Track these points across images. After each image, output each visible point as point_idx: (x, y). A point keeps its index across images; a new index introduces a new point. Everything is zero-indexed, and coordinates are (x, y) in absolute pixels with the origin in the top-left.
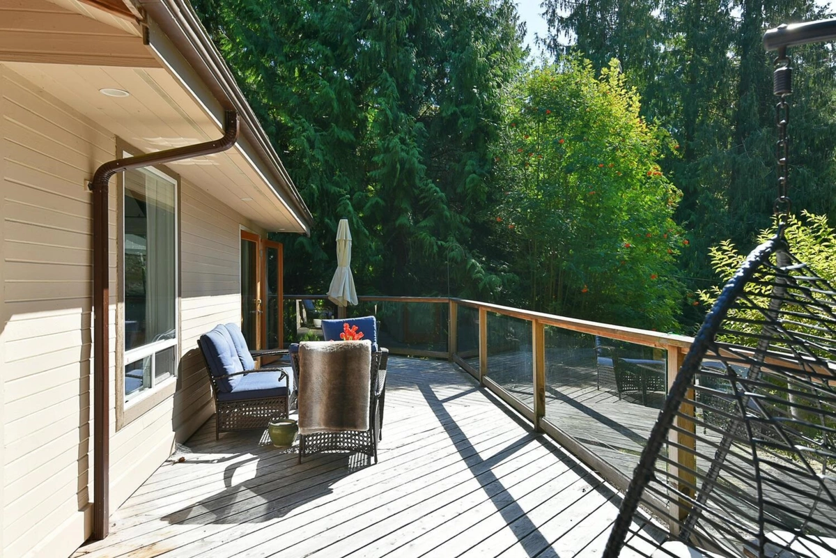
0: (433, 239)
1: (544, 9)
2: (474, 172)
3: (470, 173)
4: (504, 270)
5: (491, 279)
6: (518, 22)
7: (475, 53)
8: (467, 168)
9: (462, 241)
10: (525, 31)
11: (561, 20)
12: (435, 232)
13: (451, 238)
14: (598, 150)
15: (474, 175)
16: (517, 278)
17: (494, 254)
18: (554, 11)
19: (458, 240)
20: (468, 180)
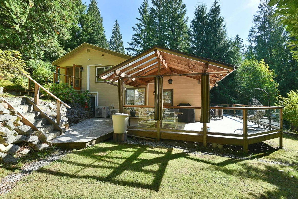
0: (223, 94)
1: (248, 39)
2: (231, 82)
3: (230, 82)
4: (237, 100)
5: (235, 101)
6: (240, 40)
7: (231, 60)
8: (230, 81)
9: (229, 94)
10: (243, 41)
11: (252, 41)
12: (223, 93)
13: (226, 94)
14: (258, 77)
15: (231, 83)
16: (240, 101)
17: (235, 97)
18: (250, 39)
19: (228, 94)
20: (230, 84)
